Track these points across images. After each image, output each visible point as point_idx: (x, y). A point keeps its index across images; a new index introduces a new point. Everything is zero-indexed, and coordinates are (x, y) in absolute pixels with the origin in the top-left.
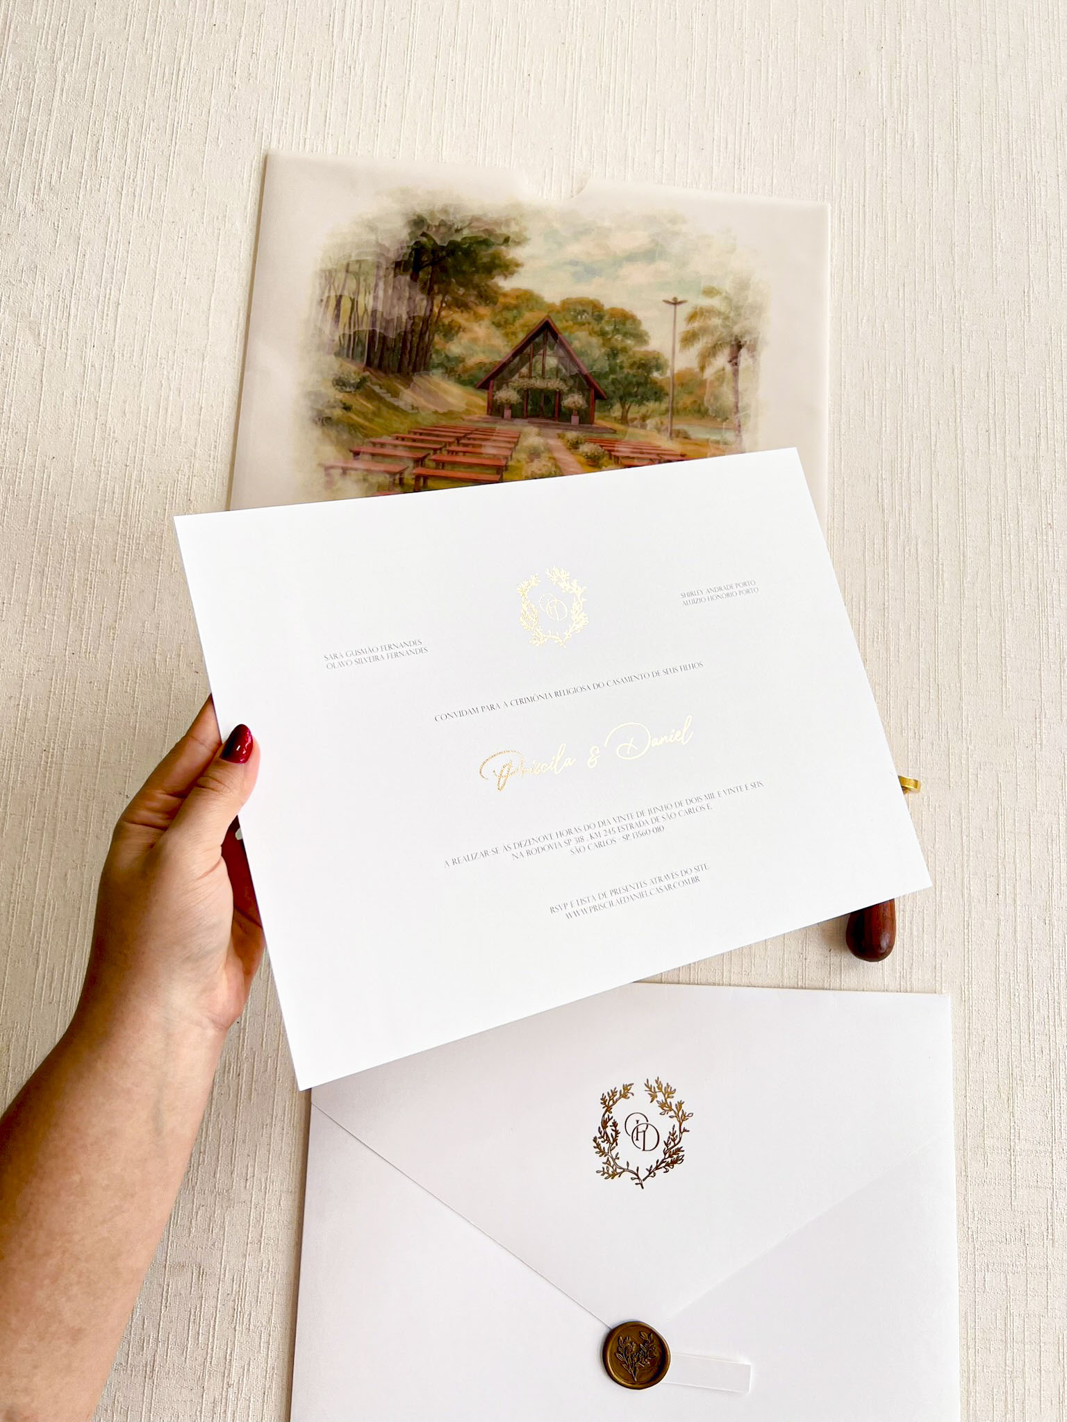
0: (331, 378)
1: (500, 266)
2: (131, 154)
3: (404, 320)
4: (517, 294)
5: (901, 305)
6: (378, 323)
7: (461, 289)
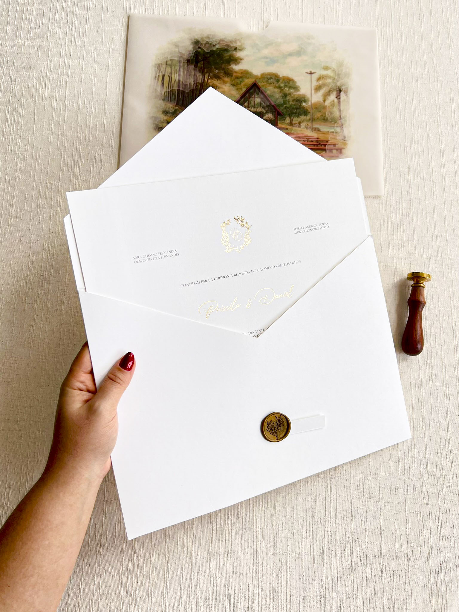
0: (161, 110)
1: (233, 60)
2: (70, 18)
3: (192, 85)
4: (242, 72)
5: (410, 71)
6: (181, 86)
7: (217, 70)
